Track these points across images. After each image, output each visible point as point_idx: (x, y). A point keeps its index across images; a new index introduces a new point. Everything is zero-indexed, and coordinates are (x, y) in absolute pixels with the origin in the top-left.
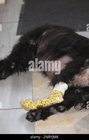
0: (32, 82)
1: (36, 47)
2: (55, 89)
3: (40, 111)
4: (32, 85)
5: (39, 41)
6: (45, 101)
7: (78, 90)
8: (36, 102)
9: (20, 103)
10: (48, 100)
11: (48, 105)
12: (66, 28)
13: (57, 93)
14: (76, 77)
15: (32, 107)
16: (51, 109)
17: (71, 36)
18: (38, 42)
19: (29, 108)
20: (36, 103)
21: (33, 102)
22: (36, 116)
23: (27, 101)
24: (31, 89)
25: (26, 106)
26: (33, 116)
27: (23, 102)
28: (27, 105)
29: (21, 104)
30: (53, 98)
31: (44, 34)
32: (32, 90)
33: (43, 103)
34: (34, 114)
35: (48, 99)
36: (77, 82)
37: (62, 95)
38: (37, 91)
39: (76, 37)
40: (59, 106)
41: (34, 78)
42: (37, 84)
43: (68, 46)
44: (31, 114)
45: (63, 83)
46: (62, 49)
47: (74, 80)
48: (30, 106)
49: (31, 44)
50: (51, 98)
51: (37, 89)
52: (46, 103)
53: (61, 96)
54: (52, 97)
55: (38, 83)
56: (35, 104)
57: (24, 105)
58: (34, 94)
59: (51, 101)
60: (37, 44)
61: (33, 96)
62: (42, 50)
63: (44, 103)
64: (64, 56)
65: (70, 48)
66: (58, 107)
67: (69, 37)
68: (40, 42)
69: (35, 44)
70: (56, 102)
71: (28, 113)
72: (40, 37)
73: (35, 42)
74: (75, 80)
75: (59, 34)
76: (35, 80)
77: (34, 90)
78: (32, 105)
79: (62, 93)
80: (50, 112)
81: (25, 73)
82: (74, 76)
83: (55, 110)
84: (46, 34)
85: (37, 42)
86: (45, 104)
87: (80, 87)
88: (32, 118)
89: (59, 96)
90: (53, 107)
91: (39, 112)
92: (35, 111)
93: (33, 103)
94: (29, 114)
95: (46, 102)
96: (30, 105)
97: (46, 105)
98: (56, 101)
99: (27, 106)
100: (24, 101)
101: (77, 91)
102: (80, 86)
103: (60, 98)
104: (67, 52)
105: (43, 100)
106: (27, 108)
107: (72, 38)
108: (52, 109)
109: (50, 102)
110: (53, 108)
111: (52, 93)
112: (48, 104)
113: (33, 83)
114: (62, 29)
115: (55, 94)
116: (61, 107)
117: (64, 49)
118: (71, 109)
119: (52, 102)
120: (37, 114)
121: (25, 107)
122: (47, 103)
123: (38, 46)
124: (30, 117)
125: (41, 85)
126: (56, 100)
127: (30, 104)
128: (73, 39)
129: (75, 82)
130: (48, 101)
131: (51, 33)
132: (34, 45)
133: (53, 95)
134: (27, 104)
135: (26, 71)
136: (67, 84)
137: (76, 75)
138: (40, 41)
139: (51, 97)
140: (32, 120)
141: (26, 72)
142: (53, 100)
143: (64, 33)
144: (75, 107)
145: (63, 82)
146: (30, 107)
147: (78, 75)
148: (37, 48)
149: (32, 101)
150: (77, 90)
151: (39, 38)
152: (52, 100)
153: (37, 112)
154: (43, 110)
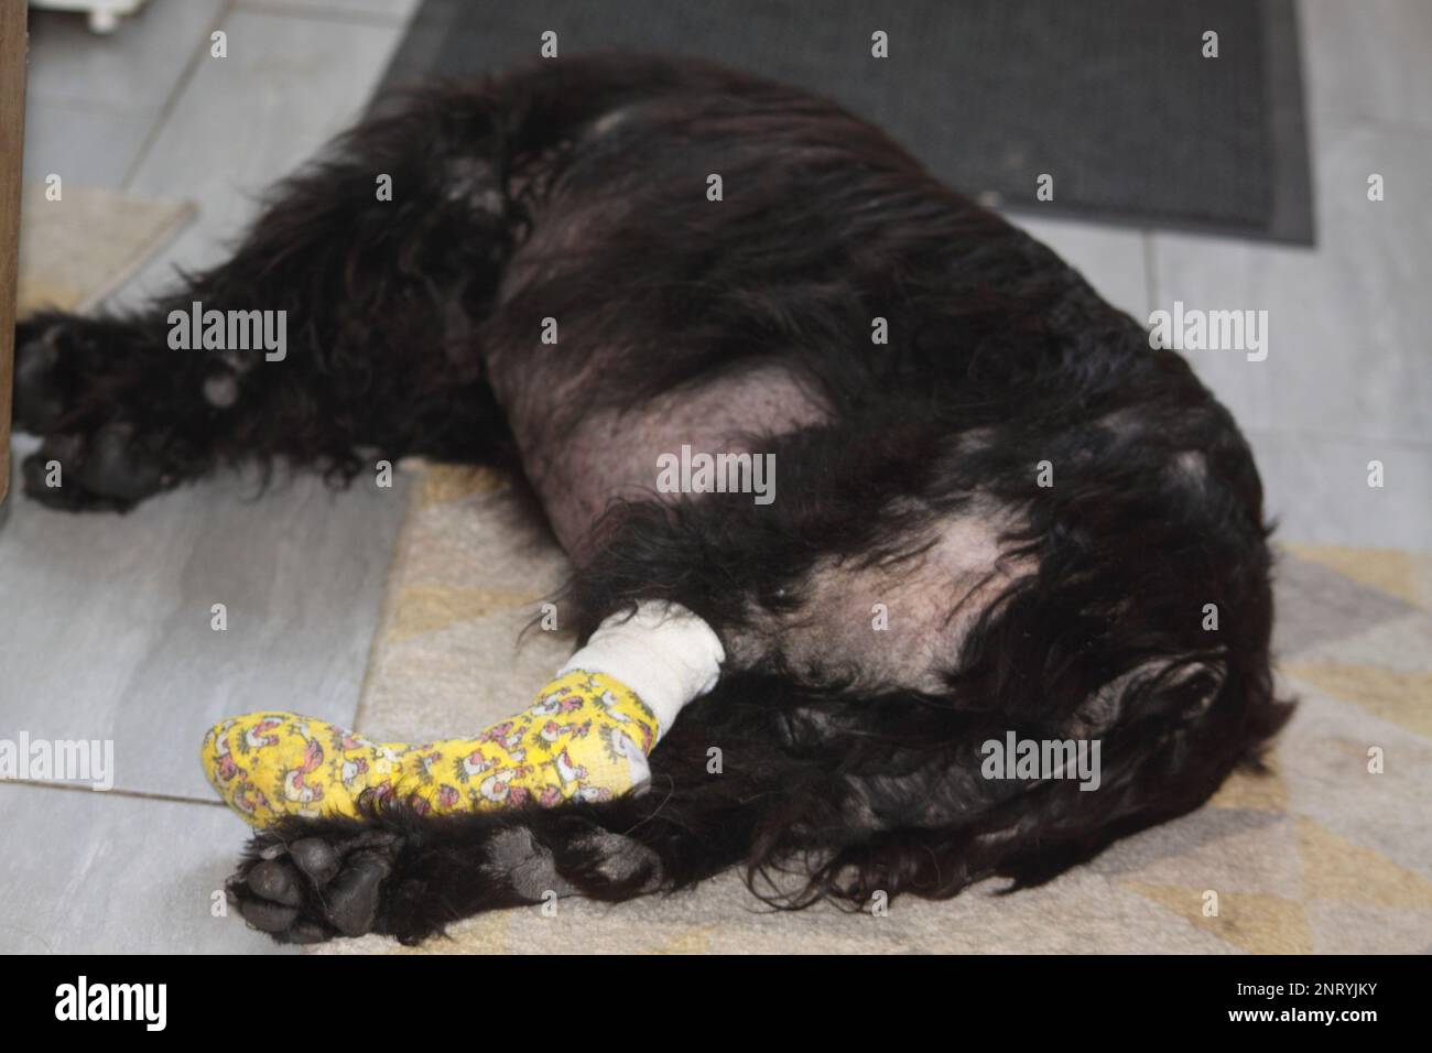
0: (385, 584)
1: (503, 233)
2: (587, 658)
3: (389, 838)
4: (381, 612)
5: (540, 191)
6: (459, 762)
7: (820, 719)
8: (365, 752)
9: (206, 742)
10: (490, 750)
11: (484, 804)
12: (842, 113)
13: (598, 701)
14: (826, 580)
15: (318, 794)
16: (503, 839)
17: (871, 183)
18: (528, 189)
19: (281, 796)
20: (362, 766)
21: (340, 747)
22: (335, 885)
23: (281, 731)
24: (361, 643)
25: (252, 777)
26: (301, 877)
27: (233, 734)
28: (266, 767)
29: (210, 752)
30: (546, 736)
31: (606, 124)
32: (372, 651)
33: (433, 770)
34: (316, 857)
35: (493, 738)
36: (819, 631)
37: (646, 729)
38: (411, 672)
39: (917, 201)
40: (587, 831)
41: (414, 550)
42: (432, 606)
43: (815, 270)
44: (285, 860)
45: (678, 616)
46: (742, 294)
47: (794, 603)
48: (297, 783)
49: (455, 195)
50: (527, 738)
51: (421, 653)
52: (462, 776)
53: (637, 735)
54: (537, 725)
55: (442, 601)
56: (349, 770)
57: (242, 761)
58: (373, 697)
59: (522, 771)
60: (515, 212)
61: (360, 709)
62: (551, 274)
63: (443, 774)
64: (757, 366)
65: (828, 290)
66: (580, 844)
67: (847, 191)
68: (546, 197)
69: (492, 200)
70: (570, 791)
71: (260, 843)
72: (565, 145)
73: (504, 187)
74: (806, 613)
75: (754, 151)
76: (421, 567)
77: (388, 659)
78: (320, 775)
79: (649, 713)
80: (484, 867)
81: (336, 490)
82: (810, 563)
83: (545, 866)
84: (624, 131)
85: (517, 185)
86: (456, 784)
87: (840, 684)
88: (293, 896)
89: (606, 730)
90: (529, 825)
91: (376, 848)
92: (330, 829)
93: (329, 754)
94: (270, 854)
95: (471, 769)
96: (301, 771)
97: (463, 803)
98: (568, 774)
99: (267, 779)
100: (249, 722)
101: (807, 722)
102: (843, 673)
103: (613, 755)
104: (796, 328)
105: (438, 747)
106: (265, 802)
107: (874, 203)
108: (516, 850)
109: (505, 777)
110: (525, 836)
111: (549, 689)
112: (487, 789)
113: (399, 593)
114: (803, 112)
115: (580, 703)
116: (609, 842)
117: (770, 303)
118: (706, 887)
119: (529, 782)
120: (347, 864)
121: (242, 789)
122: (474, 781)
123: (520, 232)
124: (274, 883)
125: (468, 627)
126: (576, 760)
127: (300, 760)
128: (883, 216)
129: (799, 625)
130: (494, 766)
131: (677, 127)
132: (482, 210)
133: (551, 716)
134: (269, 757)
135: (349, 477)
136: (716, 625)
137: (833, 558)
138: (550, 184)
139: (522, 730)
140: (287, 916)
141: (347, 486)
142: (543, 756)
143: (808, 153)
144: (758, 878)
145: (675, 608)
146: (292, 792)
147: (847, 565)
148: (509, 245)
149: (325, 739)
150: (803, 712)
151: (550, 155)
152: (536, 756)
153: (356, 843)
154: (416, 838)
